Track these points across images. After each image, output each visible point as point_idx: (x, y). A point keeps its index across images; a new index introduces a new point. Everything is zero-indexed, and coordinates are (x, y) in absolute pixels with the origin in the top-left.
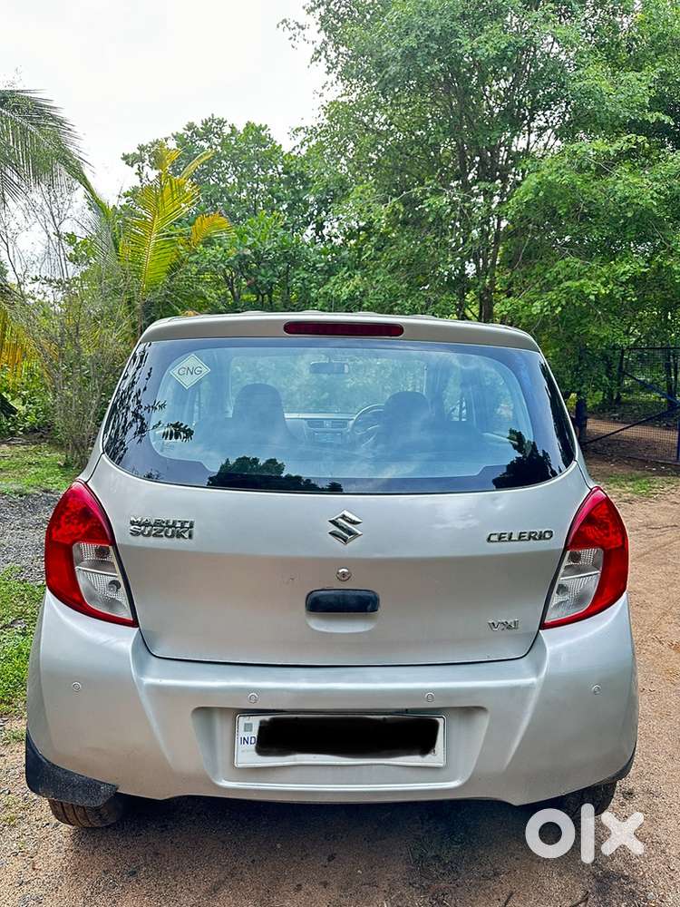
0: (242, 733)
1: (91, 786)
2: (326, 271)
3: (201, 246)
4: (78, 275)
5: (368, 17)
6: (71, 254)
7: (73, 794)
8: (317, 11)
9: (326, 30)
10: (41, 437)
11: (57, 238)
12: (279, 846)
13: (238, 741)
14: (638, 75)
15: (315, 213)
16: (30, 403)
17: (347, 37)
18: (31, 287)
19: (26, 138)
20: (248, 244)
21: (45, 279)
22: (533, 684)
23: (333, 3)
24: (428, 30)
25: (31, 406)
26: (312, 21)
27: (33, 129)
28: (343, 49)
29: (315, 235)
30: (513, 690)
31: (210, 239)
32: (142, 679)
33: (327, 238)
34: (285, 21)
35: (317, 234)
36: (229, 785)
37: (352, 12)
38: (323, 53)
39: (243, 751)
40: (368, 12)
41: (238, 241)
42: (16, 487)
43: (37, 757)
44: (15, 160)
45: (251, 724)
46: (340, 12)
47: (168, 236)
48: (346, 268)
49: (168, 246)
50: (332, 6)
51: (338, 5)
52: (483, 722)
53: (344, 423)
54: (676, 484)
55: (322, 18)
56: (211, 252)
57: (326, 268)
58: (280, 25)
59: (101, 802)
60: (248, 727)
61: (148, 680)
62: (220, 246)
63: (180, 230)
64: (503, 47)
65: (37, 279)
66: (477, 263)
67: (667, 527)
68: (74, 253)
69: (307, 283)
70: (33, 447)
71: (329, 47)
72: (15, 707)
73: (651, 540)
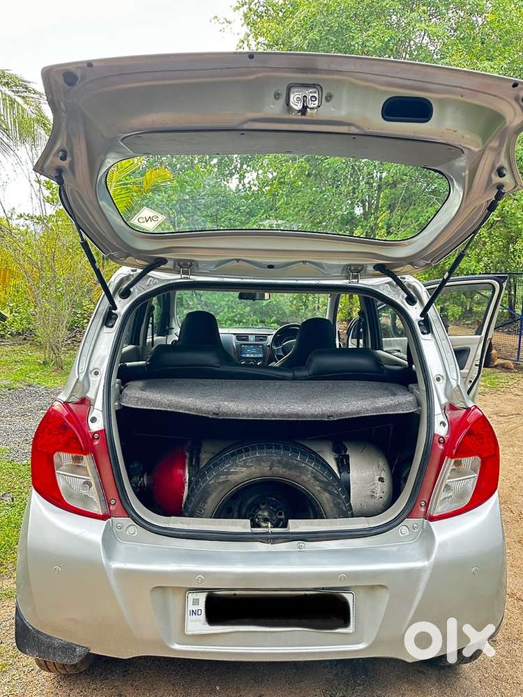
0: (191, 607)
1: (68, 648)
2: (248, 213)
3: (150, 193)
4: (54, 213)
5: (281, 14)
6: (48, 197)
7: (54, 655)
8: (241, 9)
9: (248, 24)
10: (25, 339)
11: (38, 184)
12: (218, 688)
13: (188, 613)
14: (492, 63)
15: (239, 166)
16: (16, 312)
17: (265, 30)
18: (17, 222)
19: (14, 108)
20: (187, 191)
21: (28, 216)
22: (424, 567)
23: (253, 3)
24: (328, 26)
25: (17, 314)
26: (238, 17)
27: (19, 100)
28: (261, 39)
29: (238, 183)
30: (409, 572)
31: (158, 187)
32: (111, 563)
33: (247, 186)
34: (216, 17)
35: (240, 182)
36: (180, 648)
37: (268, 10)
38: (246, 43)
39: (192, 621)
40: (281, 11)
41: (179, 189)
42: (5, 382)
43: (24, 625)
44: (5, 125)
45: (198, 599)
46: (259, 11)
47: (124, 184)
48: (263, 211)
49: (124, 192)
50: (253, 6)
51: (257, 5)
52: (384, 597)
53: (264, 337)
54: (517, 379)
55: (245, 15)
56: (158, 197)
57: (248, 210)
58: (213, 20)
59: (76, 661)
60: (196, 602)
61: (116, 565)
62: (165, 193)
63: (134, 180)
64: (386, 40)
65: (21, 216)
66: (364, 206)
67: (513, 415)
68: (51, 196)
69: (232, 222)
70: (19, 347)
71: (251, 37)
72: (6, 568)
73: (501, 426)
